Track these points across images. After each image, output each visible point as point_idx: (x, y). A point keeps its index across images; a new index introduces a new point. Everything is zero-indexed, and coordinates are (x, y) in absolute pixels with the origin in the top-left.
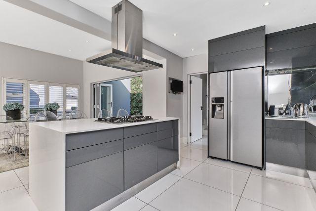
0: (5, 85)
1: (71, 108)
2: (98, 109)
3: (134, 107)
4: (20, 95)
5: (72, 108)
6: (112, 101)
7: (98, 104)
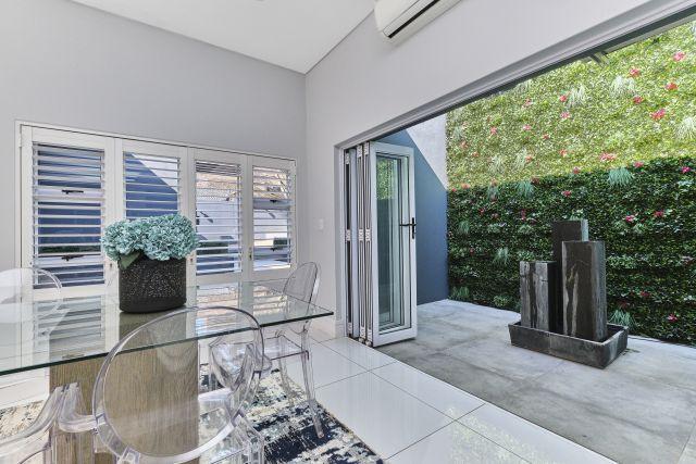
0: (28, 155)
1: (271, 243)
2: (365, 244)
3: (464, 236)
4: (89, 195)
5: (277, 241)
6: (413, 215)
7: (365, 225)
